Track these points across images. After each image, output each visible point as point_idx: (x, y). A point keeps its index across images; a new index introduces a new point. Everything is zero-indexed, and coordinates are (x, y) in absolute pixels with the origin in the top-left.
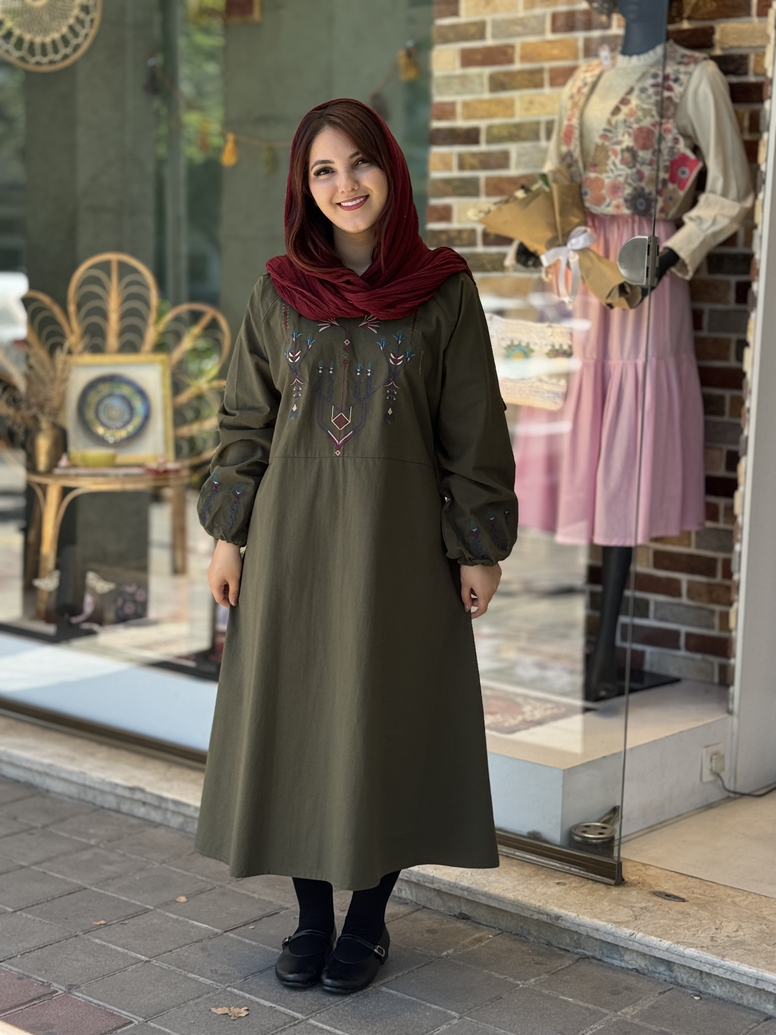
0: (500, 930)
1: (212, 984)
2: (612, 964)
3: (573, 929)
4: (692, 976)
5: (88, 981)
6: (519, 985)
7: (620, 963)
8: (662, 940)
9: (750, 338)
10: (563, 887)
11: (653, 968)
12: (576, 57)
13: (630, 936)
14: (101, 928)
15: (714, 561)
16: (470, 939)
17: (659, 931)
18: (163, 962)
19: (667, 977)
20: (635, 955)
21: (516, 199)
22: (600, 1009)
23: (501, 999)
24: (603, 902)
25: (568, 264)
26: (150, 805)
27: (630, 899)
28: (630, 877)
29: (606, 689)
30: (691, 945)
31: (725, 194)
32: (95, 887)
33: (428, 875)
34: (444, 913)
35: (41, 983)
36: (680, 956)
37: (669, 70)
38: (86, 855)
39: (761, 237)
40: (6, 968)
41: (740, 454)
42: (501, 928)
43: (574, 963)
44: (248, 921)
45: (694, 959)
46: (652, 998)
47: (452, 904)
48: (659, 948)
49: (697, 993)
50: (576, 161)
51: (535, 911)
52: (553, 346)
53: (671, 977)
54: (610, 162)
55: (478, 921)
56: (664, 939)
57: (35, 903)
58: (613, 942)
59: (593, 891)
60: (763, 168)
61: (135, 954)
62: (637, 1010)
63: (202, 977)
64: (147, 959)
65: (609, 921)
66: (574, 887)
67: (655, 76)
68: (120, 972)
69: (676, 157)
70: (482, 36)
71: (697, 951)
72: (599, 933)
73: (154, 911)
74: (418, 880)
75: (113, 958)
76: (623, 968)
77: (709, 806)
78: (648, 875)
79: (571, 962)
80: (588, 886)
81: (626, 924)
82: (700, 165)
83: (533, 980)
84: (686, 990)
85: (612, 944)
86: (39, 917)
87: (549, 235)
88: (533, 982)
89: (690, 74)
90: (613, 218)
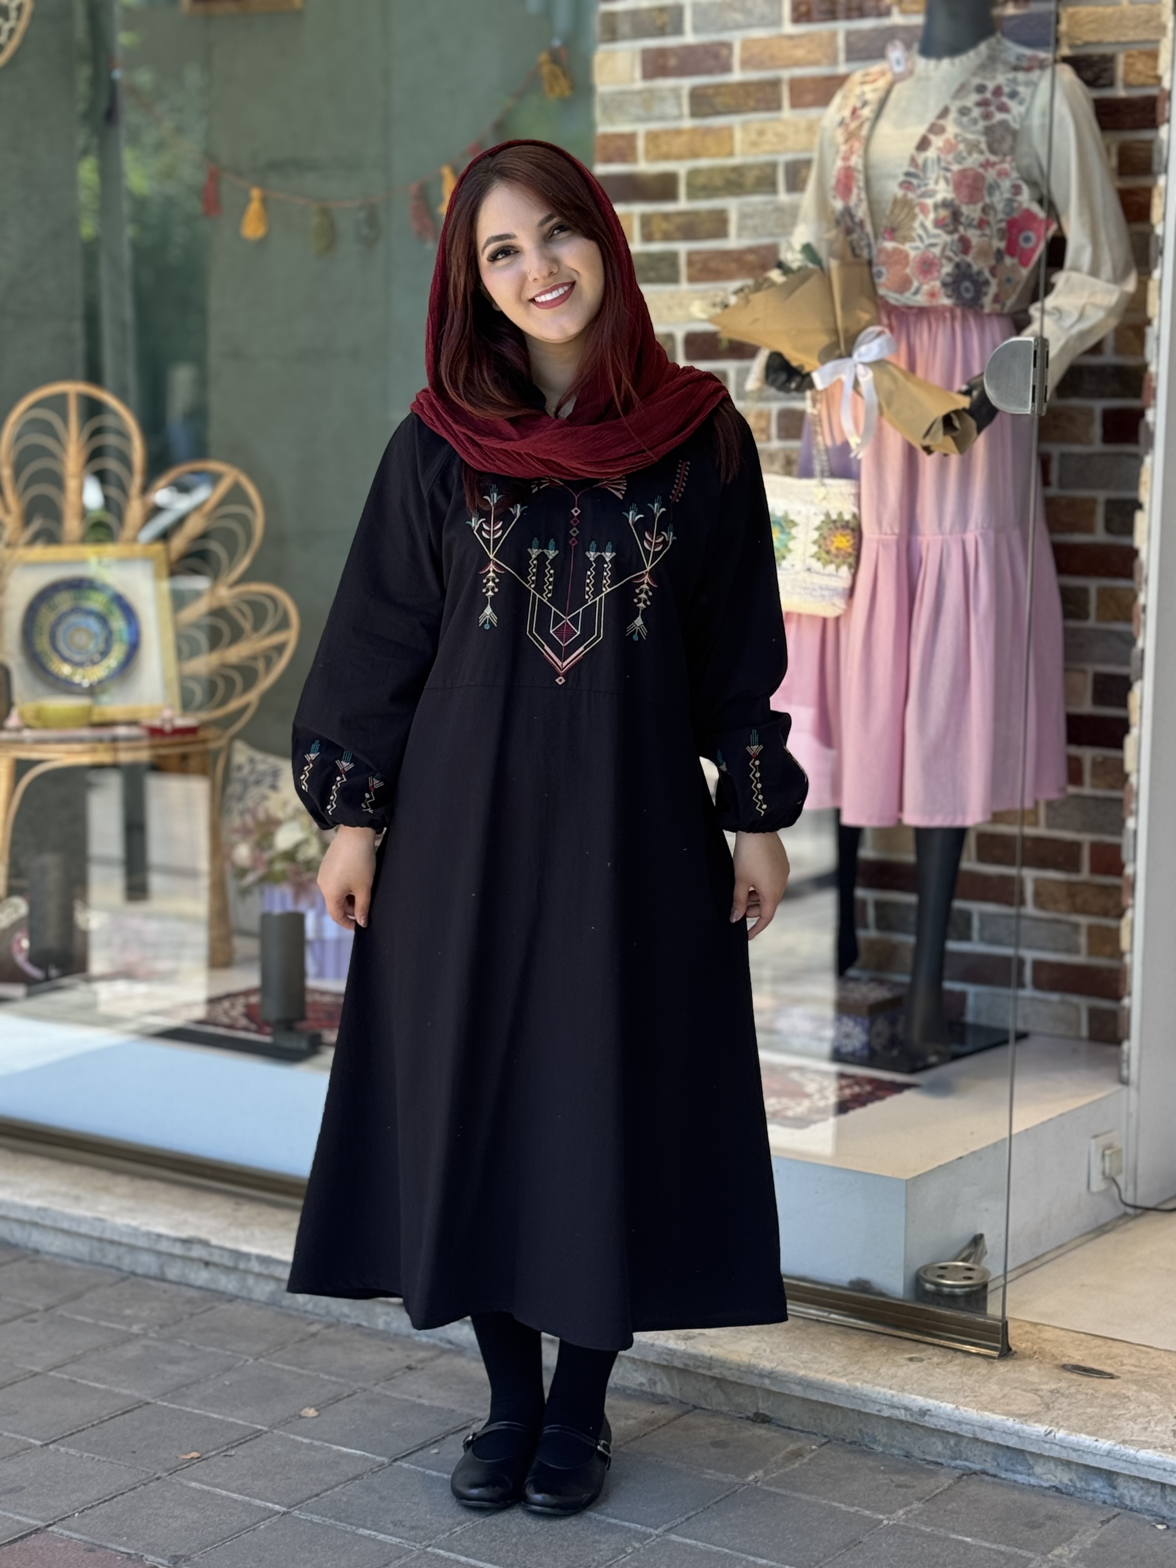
0: (826, 1436)
1: (400, 1543)
2: (1015, 1481)
3: (948, 1429)
4: (1148, 1494)
5: (201, 1549)
6: (882, 1521)
7: (1027, 1478)
8: (1100, 1440)
9: (1144, 496)
10: (920, 1364)
11: (1083, 1484)
12: (834, 62)
13: (1046, 1435)
14: (194, 1464)
15: (1076, 846)
16: (783, 1452)
17: (1089, 1425)
18: (312, 1513)
19: (1107, 1497)
20: (1052, 1465)
21: (773, 284)
22: (1020, 1552)
23: (861, 1545)
24: (990, 1385)
25: (856, 384)
26: (216, 1265)
27: (1029, 1379)
28: (1018, 1344)
29: (937, 1053)
30: (1145, 1445)
31: (1094, 272)
32: (162, 1400)
33: (703, 1356)
34: (730, 1415)
35: (126, 1556)
36: (1131, 1462)
37: (1001, 78)
38: (132, 1351)
39: (1158, 338)
40: (62, 1534)
41: (1132, 678)
42: (825, 1433)
43: (956, 1484)
44: (425, 1442)
45: (1152, 1465)
46: (1093, 1530)
47: (742, 1401)
48: (1094, 1452)
49: (1160, 1519)
50: (861, 224)
51: (886, 1404)
52: (828, 515)
53: (1114, 1497)
54: (916, 224)
55: (786, 1425)
56: (1102, 1438)
57: (74, 1431)
58: (1017, 1447)
59: (970, 1369)
60: (1159, 230)
61: (263, 1503)
62: (1076, 1549)
63: (381, 1532)
64: (285, 1509)
65: (1009, 1414)
66: (937, 1364)
67: (981, 89)
68: (248, 1532)
69: (1016, 215)
70: (678, 30)
71: (1158, 1453)
72: (994, 1433)
73: (269, 1434)
74: (685, 1365)
75: (229, 1511)
76: (1034, 1486)
77: (1101, 1230)
78: (1044, 1340)
79: (951, 1481)
80: (957, 1362)
81: (1036, 1416)
82: (1054, 228)
83: (901, 1512)
84: (1141, 1516)
85: (1015, 1449)
86: (88, 1452)
87: (824, 340)
88: (903, 1514)
89: (1035, 85)
90: (922, 312)
